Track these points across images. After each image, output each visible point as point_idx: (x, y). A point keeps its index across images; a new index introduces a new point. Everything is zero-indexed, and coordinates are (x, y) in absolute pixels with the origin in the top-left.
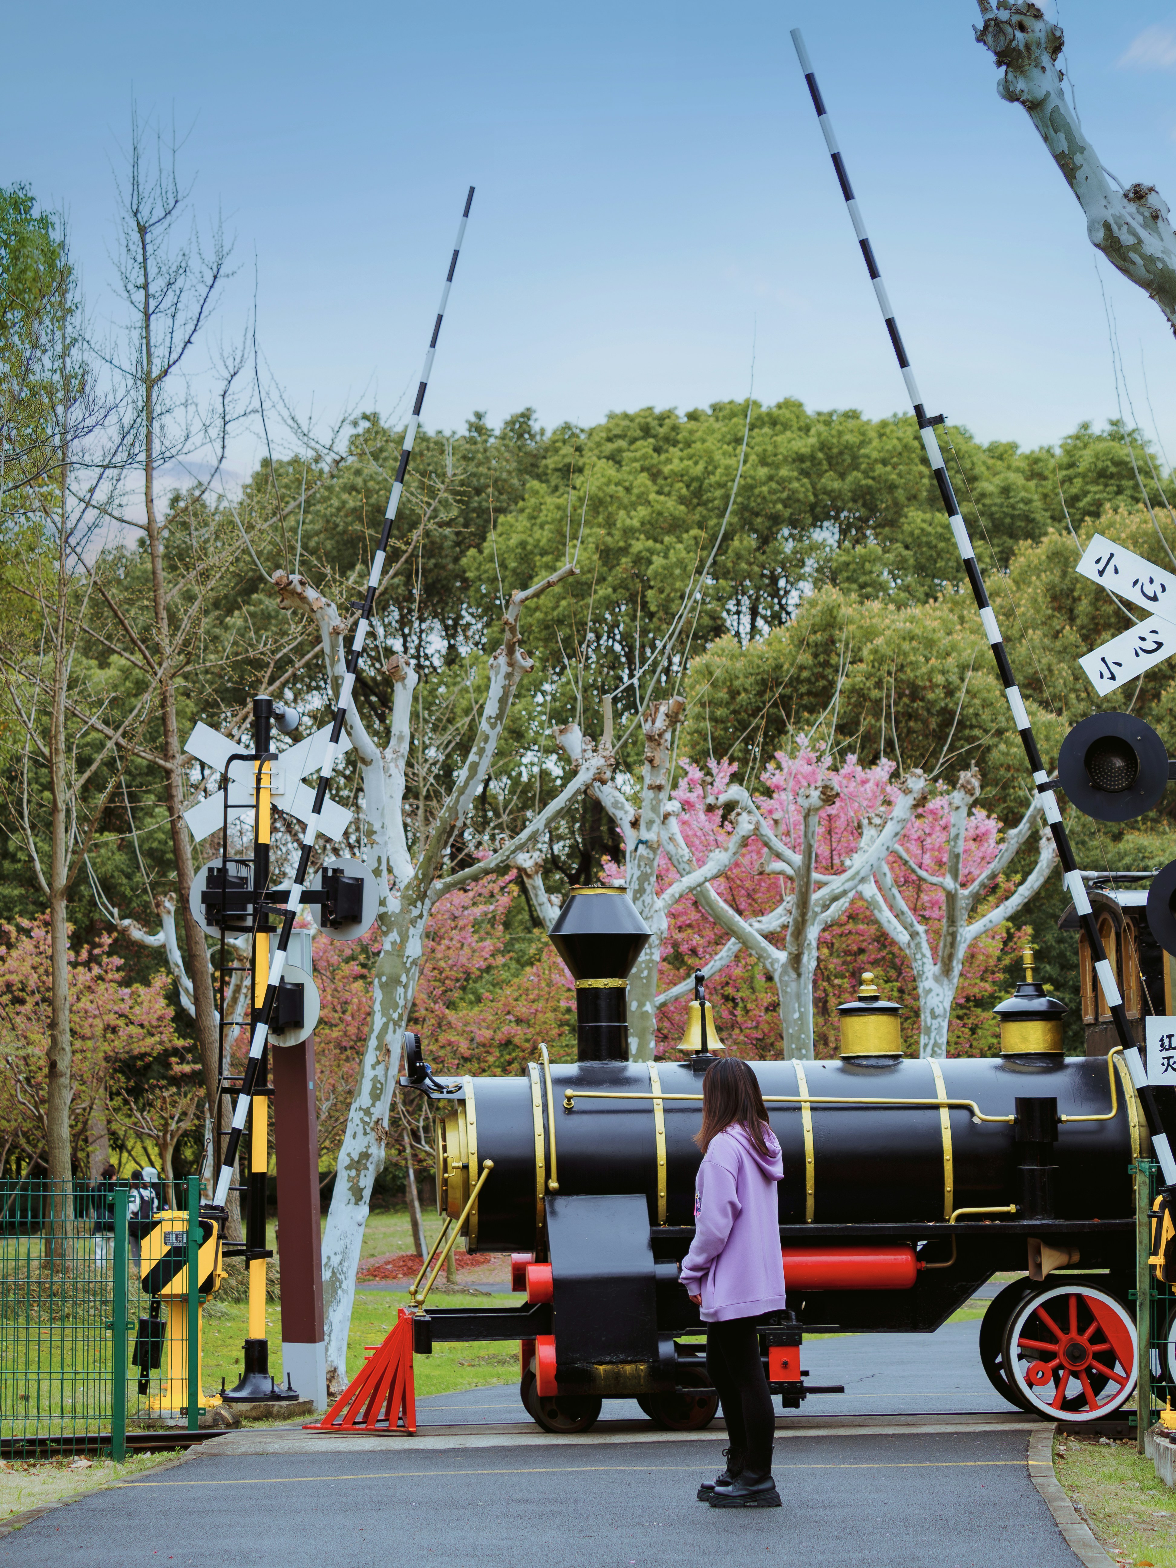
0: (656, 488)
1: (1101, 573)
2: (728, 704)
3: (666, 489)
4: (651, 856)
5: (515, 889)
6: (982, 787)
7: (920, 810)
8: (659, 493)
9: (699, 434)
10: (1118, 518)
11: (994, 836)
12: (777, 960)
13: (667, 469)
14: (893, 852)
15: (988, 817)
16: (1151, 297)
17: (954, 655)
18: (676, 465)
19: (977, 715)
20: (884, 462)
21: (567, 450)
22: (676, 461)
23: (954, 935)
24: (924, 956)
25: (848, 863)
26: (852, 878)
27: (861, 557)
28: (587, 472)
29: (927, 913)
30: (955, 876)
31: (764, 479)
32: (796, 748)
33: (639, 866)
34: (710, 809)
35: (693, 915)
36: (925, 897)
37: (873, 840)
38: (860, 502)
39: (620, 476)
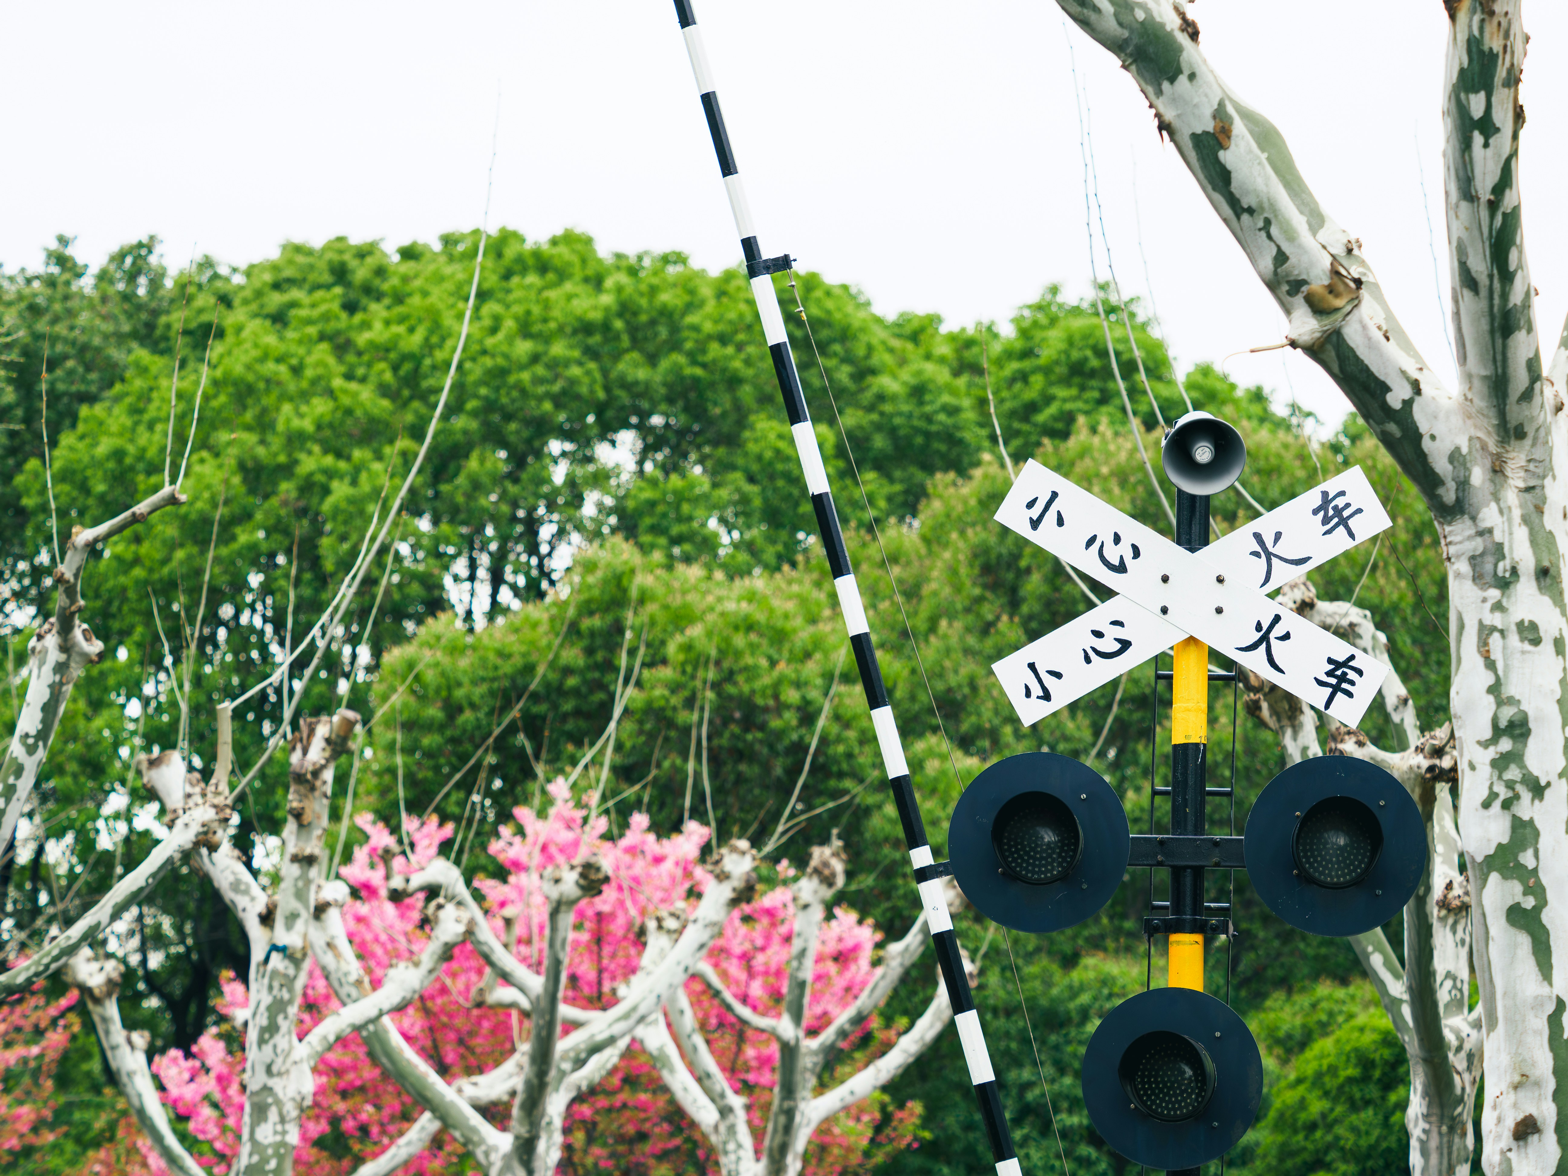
0: (342, 369)
1: (1035, 524)
2: (441, 728)
3: (360, 371)
4: (291, 971)
5: (75, 1021)
6: (850, 875)
7: (746, 908)
8: (349, 376)
9: (417, 283)
10: (1096, 440)
11: (866, 955)
12: (495, 1148)
13: (362, 339)
14: (695, 977)
15: (860, 922)
16: (1125, 67)
17: (818, 656)
18: (377, 333)
19: (850, 756)
20: (723, 339)
21: (204, 300)
22: (378, 326)
23: (790, 1114)
24: (739, 1146)
25: (622, 991)
26: (626, 1016)
27: (675, 492)
28: (230, 339)
29: (750, 1077)
30: (797, 1018)
31: (524, 359)
32: (548, 801)
33: (270, 988)
34: (396, 896)
35: (368, 1072)
36: (750, 1052)
37: (662, 954)
38: (680, 404)
39: (282, 348)
